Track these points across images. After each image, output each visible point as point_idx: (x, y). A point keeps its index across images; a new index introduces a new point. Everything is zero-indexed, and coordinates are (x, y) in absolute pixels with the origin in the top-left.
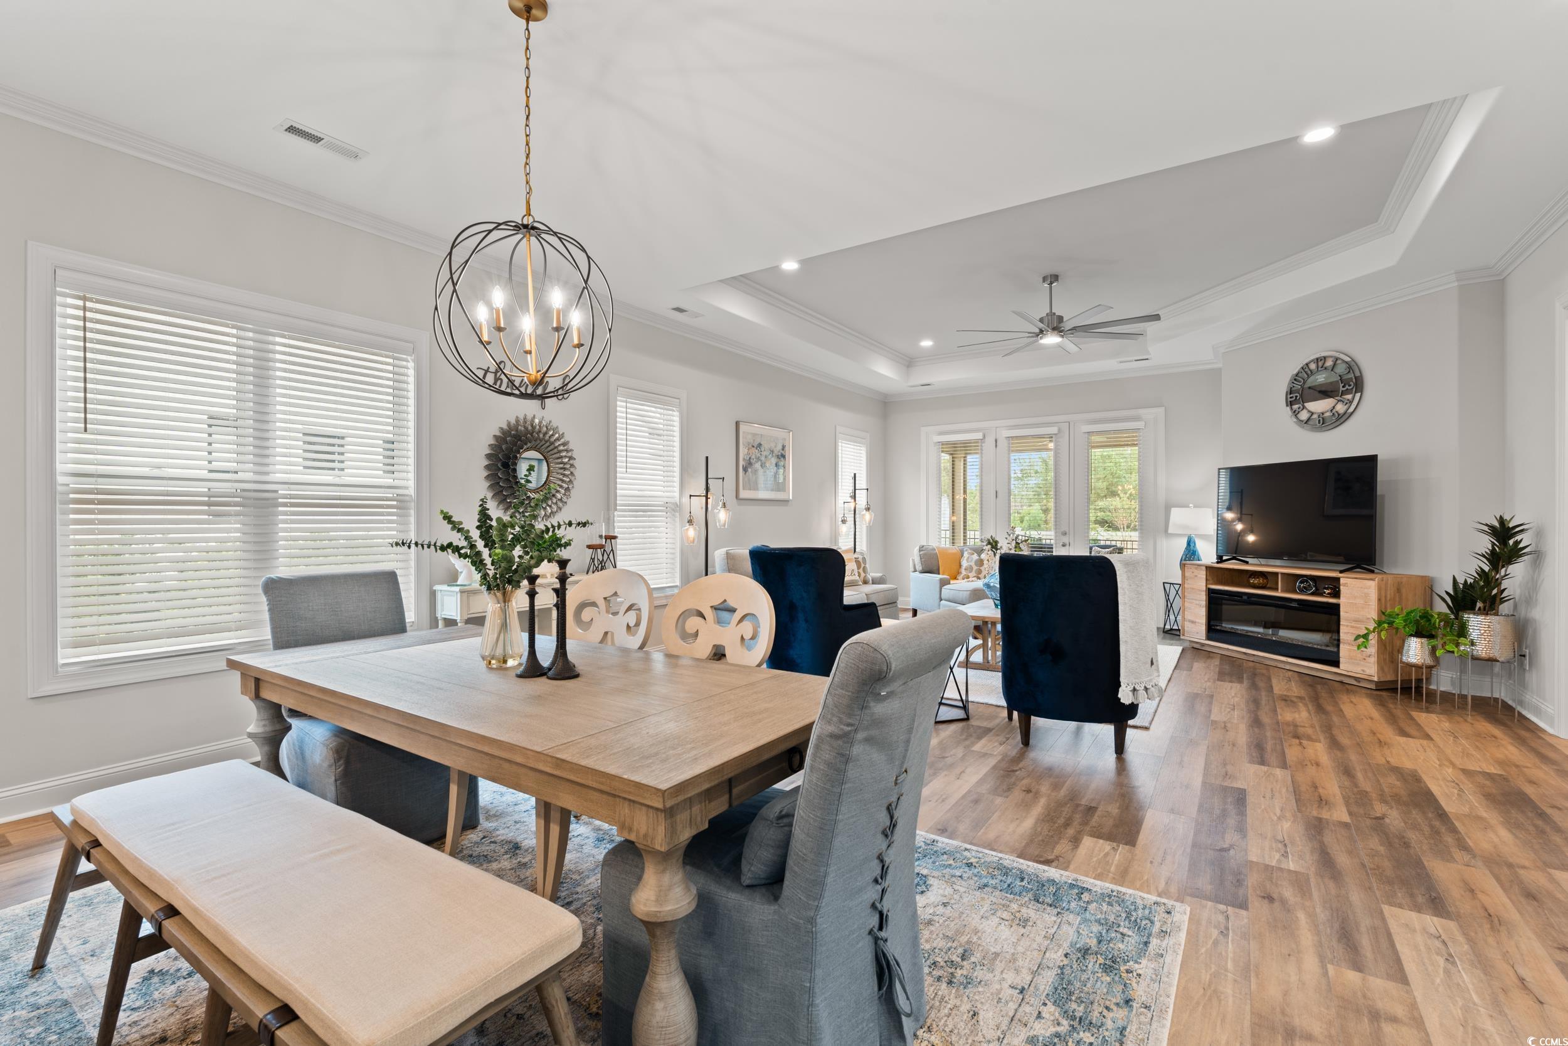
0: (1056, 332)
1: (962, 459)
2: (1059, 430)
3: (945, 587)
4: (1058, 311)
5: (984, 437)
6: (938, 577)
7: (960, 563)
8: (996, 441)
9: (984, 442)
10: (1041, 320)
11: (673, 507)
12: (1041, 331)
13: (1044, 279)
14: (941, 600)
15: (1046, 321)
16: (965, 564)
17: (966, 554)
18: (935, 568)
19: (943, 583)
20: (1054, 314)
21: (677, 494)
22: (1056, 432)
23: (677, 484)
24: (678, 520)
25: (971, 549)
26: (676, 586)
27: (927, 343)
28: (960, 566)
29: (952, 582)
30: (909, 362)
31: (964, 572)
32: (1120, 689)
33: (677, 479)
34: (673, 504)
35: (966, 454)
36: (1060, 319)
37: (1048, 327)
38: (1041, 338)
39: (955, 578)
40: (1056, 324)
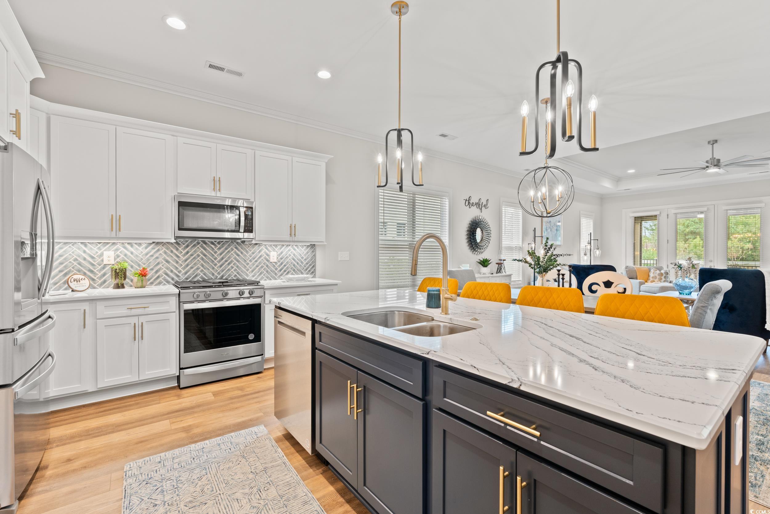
0: (716, 167)
1: (639, 223)
2: (708, 209)
3: (642, 285)
4: (717, 156)
5: (660, 213)
6: (638, 281)
7: (649, 275)
8: (668, 215)
9: (660, 216)
10: (707, 162)
11: (519, 248)
12: (707, 167)
13: (709, 142)
14: (640, 291)
15: (710, 162)
16: (651, 275)
17: (652, 271)
18: (635, 277)
19: (641, 284)
20: (715, 158)
21: (521, 243)
22: (706, 210)
23: (521, 239)
24: (521, 253)
25: (655, 268)
26: (520, 280)
27: (631, 171)
28: (649, 276)
29: (646, 283)
30: (618, 180)
31: (651, 279)
32: (766, 325)
33: (521, 237)
34: (519, 247)
35: (641, 220)
36: (719, 161)
37: (711, 164)
38: (707, 170)
39: (646, 282)
40: (717, 163)
